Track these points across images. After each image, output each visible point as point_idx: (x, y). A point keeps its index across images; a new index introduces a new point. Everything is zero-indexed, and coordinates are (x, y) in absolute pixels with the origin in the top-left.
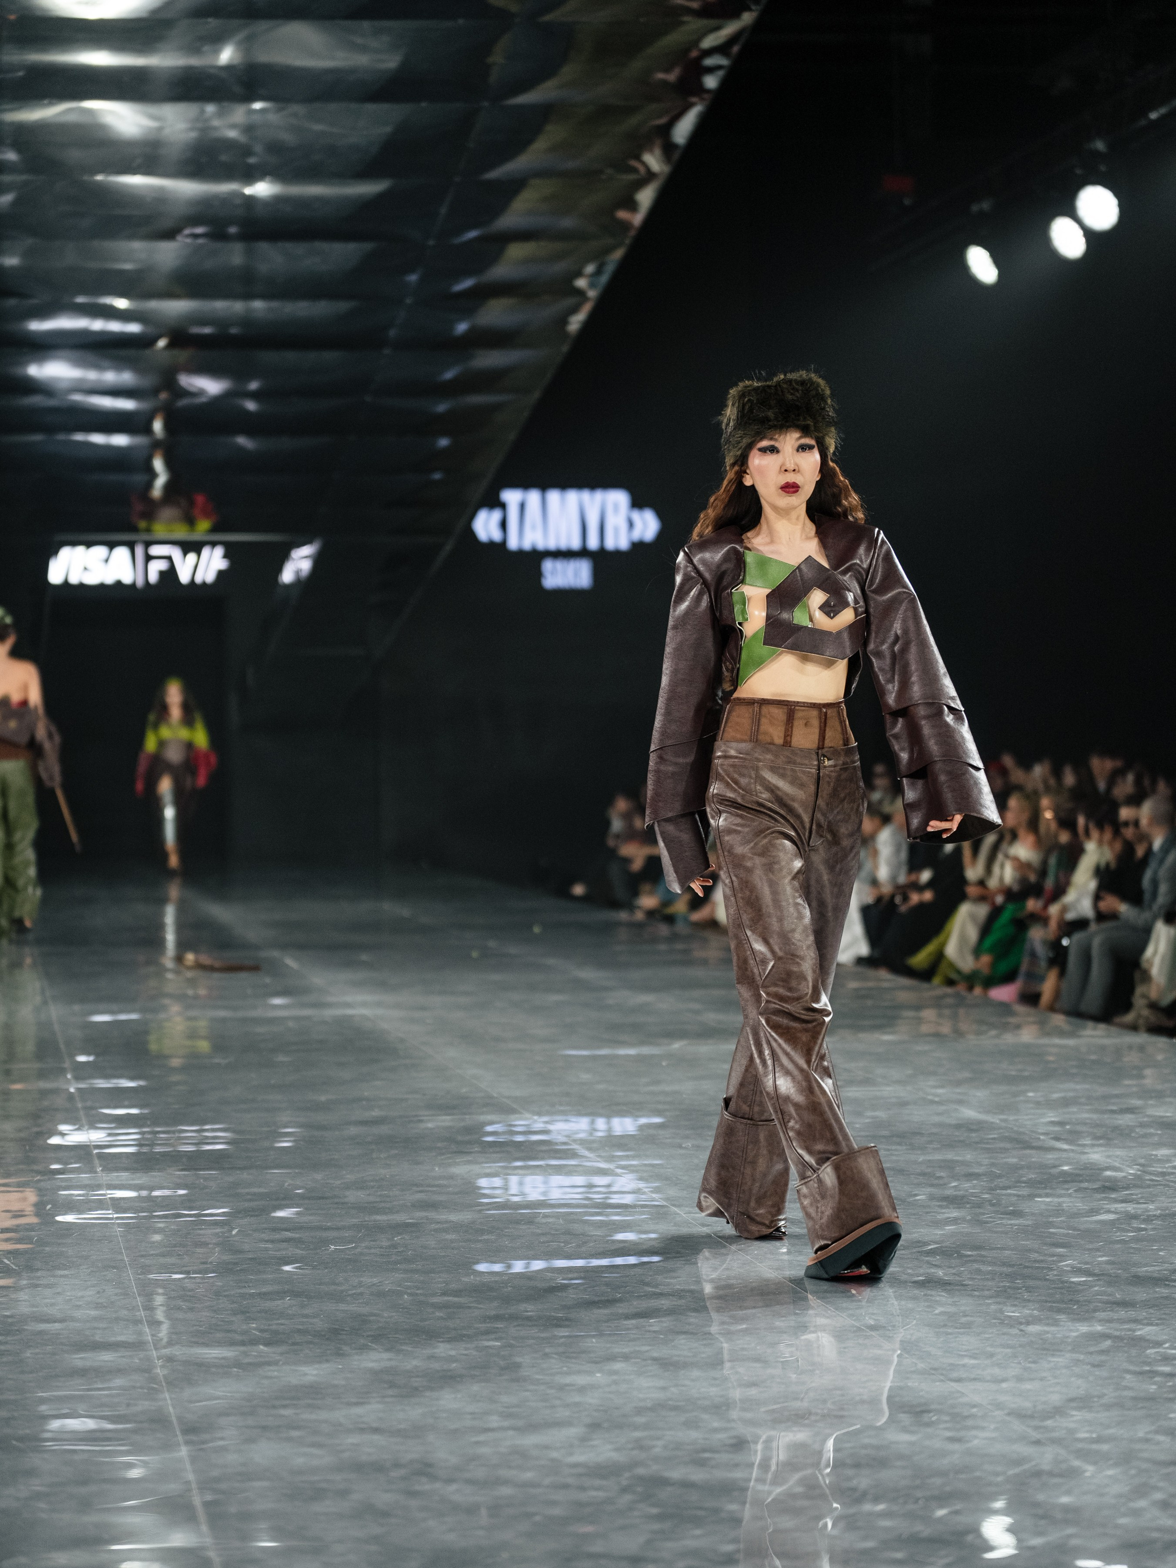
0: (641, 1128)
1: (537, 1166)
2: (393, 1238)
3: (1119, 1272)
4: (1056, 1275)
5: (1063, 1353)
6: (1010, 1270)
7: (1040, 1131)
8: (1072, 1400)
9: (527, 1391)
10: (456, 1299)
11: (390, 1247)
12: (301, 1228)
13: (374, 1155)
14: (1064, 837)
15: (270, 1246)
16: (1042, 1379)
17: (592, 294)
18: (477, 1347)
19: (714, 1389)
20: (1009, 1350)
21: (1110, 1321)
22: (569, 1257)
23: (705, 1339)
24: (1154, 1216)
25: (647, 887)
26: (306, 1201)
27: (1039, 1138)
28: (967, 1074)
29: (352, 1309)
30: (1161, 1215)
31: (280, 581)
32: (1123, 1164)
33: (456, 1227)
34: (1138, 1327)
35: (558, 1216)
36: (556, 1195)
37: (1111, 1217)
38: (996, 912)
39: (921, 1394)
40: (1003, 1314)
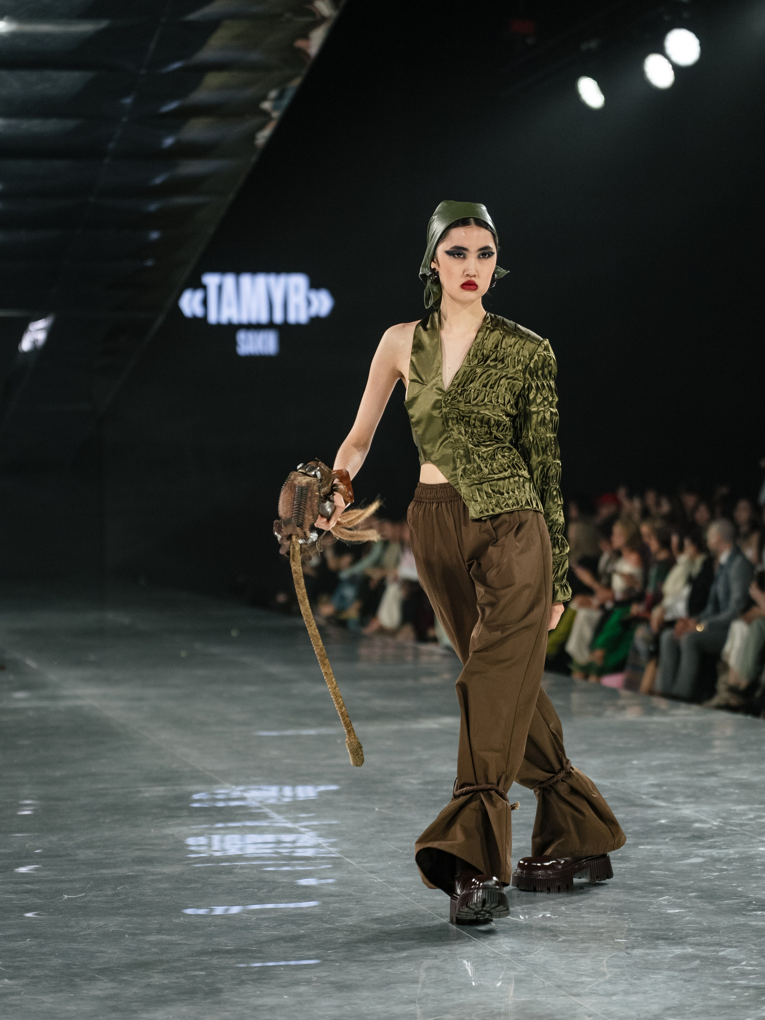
0: (321, 794)
1: (235, 827)
2: (116, 888)
3: (706, 904)
4: (655, 908)
5: (661, 971)
6: (619, 904)
7: (642, 792)
8: (668, 1009)
9: (228, 1011)
10: (168, 938)
11: (114, 895)
12: (39, 881)
13: (101, 820)
14: (663, 555)
15: (13, 896)
16: (644, 993)
17: (276, 115)
18: (186, 976)
19: (380, 1006)
20: (618, 970)
21: (699, 944)
22: (261, 902)
23: (373, 966)
24: (734, 859)
25: (324, 598)
26: (44, 859)
27: (642, 798)
28: (583, 747)
29: (82, 947)
30: (739, 858)
31: (19, 349)
32: (708, 818)
33: (169, 878)
34: (721, 949)
35: (252, 867)
36: (250, 850)
37: (700, 860)
38: (606, 615)
39: (548, 1006)
40: (613, 940)
